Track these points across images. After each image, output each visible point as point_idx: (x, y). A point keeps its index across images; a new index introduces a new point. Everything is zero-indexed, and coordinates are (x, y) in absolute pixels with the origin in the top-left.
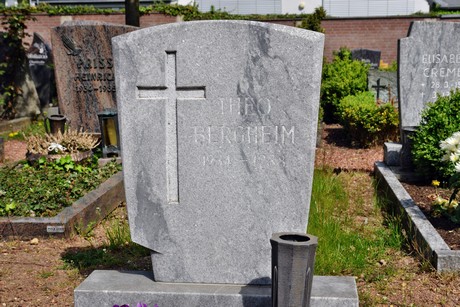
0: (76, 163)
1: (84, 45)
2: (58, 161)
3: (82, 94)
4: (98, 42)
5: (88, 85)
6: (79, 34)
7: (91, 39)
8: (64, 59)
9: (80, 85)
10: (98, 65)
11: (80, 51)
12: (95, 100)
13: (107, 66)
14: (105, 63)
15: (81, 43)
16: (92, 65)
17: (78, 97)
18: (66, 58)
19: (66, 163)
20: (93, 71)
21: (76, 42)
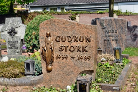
0: (110, 65)
1: (107, 25)
2: (105, 64)
3: (106, 41)
4: (112, 24)
5: (108, 38)
6: (106, 22)
7: (110, 23)
8: (100, 30)
9: (105, 38)
10: (112, 32)
11: (106, 27)
12: (110, 43)
13: (115, 32)
14: (114, 31)
15: (106, 25)
16: (110, 32)
17: (105, 42)
18: (101, 30)
19: (107, 65)
20: (110, 34)
21: (105, 24)
